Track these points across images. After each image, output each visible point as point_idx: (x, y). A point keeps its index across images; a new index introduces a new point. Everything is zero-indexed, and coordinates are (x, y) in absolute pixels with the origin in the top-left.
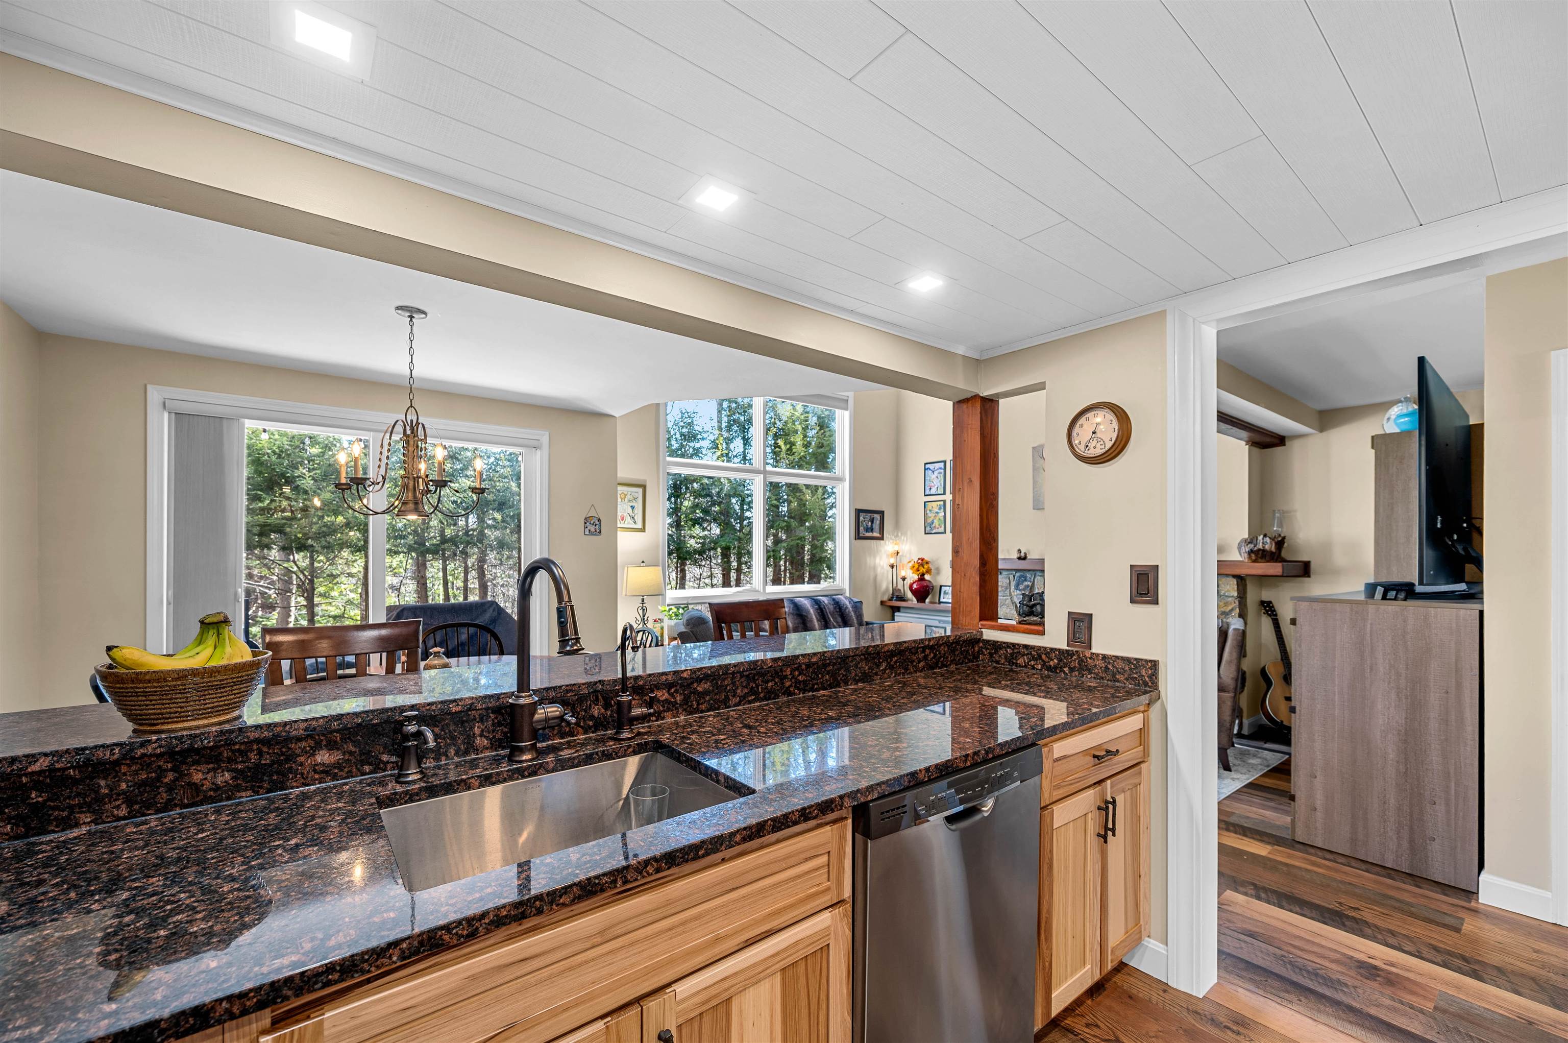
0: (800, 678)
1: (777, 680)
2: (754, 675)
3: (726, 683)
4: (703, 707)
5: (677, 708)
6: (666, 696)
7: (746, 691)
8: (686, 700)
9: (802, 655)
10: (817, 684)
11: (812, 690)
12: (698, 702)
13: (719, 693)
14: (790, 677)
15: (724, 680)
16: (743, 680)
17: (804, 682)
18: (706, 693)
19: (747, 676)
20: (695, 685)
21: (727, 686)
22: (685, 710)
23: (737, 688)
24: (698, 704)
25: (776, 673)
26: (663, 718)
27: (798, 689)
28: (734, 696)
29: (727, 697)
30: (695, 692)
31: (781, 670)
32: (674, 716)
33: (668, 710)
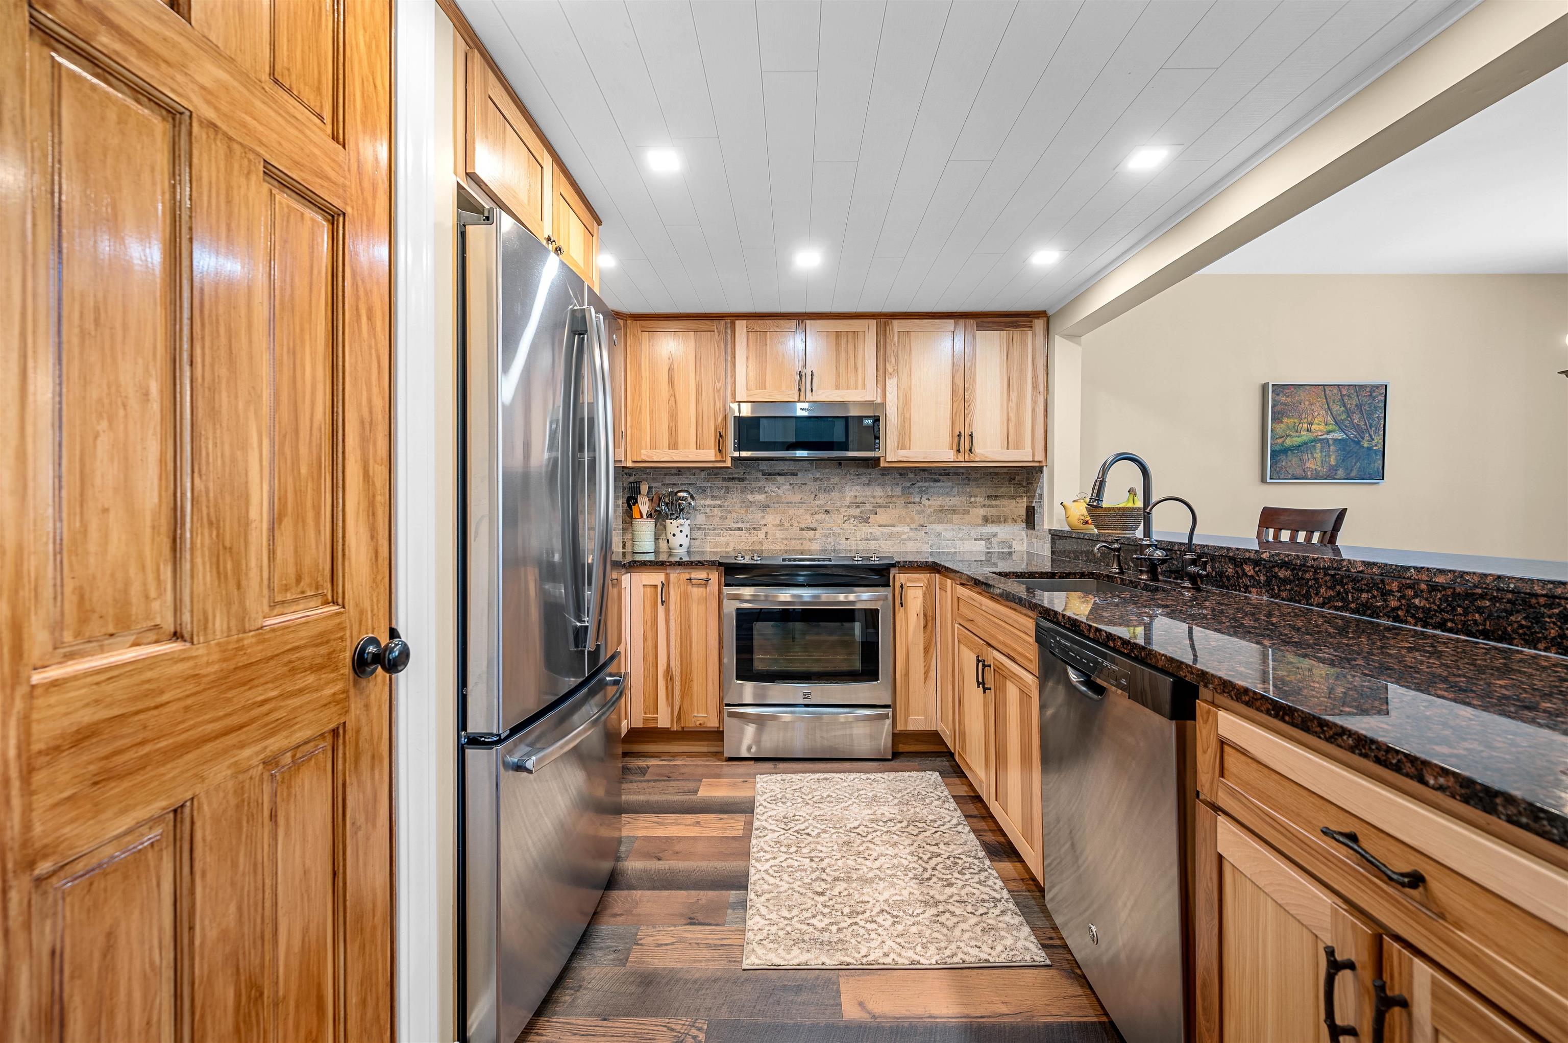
0: (1417, 601)
1: (1375, 593)
2: (1342, 577)
3: (1307, 576)
4: (1284, 594)
5: (1260, 587)
6: (1251, 573)
7: (1331, 593)
8: (1268, 583)
9: (1415, 568)
10: (1452, 621)
11: (1442, 626)
12: (1279, 587)
13: (1300, 586)
14: (1399, 595)
15: (1305, 572)
16: (1328, 578)
17: (1426, 611)
18: (1285, 581)
19: (1333, 576)
20: (1276, 570)
21: (1308, 580)
22: (1267, 591)
23: (1320, 586)
24: (1279, 590)
25: (1376, 584)
26: (1250, 592)
27: (1413, 616)
28: (1317, 594)
29: (1308, 591)
30: (1276, 576)
31: (1383, 581)
32: (1258, 594)
33: (1254, 586)
